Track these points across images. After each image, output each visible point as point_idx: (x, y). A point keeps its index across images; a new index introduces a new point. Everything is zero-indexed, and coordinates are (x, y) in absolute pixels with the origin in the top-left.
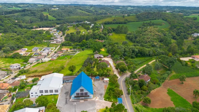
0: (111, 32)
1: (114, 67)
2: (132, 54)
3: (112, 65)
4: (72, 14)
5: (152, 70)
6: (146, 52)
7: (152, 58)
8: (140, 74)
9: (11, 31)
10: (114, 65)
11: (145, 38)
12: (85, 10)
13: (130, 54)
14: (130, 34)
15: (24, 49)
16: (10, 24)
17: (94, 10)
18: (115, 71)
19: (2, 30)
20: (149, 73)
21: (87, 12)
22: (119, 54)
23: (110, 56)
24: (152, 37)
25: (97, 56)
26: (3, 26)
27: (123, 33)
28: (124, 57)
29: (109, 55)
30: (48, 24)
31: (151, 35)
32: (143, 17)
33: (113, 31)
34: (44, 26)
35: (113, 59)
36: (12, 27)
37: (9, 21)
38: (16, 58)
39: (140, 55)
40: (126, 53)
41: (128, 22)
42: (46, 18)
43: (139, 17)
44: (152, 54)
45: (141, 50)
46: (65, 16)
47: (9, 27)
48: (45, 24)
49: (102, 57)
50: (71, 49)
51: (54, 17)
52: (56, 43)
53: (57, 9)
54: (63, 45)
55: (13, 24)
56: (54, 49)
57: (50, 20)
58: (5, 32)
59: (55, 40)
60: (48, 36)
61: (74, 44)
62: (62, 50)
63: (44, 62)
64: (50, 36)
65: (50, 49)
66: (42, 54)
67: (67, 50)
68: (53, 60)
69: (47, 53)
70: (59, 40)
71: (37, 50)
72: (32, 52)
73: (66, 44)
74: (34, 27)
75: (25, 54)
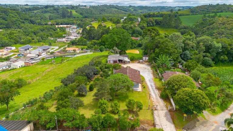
1: (157, 92)
2: (204, 57)
3: (149, 84)
4: (104, 12)
9: (16, 27)
10: (155, 84)
11: (214, 33)
12: (122, 9)
13: (200, 55)
14: (185, 28)
15: (10, 47)
16: (16, 19)
17: (133, 10)
18: (158, 108)
19: (4, 24)
21: (124, 11)
22: (170, 54)
23: (147, 58)
24: (228, 32)
25: (115, 59)
26: (6, 20)
27: (173, 28)
28: (183, 61)
29: (144, 58)
30: (69, 21)
31: (226, 28)
32: (200, 10)
33: (156, 25)
34: (63, 23)
35: (153, 67)
36: (19, 22)
37: (16, 14)
40: (187, 52)
42: (69, 14)
43: (194, 11)
45: (230, 45)
46: (95, 14)
47: (15, 22)
48: (65, 20)
49: (126, 61)
50: (82, 49)
51: (81, 14)
52: (67, 41)
53: (89, 7)
54: (73, 43)
55: (21, 19)
56: (55, 48)
57: (75, 18)
58: (8, 27)
59: (66, 37)
60: (60, 33)
61: (90, 42)
62: (66, 49)
63: (13, 69)
64: (64, 33)
65: (48, 49)
66: (29, 55)
67: (75, 51)
68: (28, 65)
69: (38, 53)
70: (72, 37)
71: (30, 49)
72: (18, 52)
73: (78, 42)
74: (50, 23)
75: (5, 55)
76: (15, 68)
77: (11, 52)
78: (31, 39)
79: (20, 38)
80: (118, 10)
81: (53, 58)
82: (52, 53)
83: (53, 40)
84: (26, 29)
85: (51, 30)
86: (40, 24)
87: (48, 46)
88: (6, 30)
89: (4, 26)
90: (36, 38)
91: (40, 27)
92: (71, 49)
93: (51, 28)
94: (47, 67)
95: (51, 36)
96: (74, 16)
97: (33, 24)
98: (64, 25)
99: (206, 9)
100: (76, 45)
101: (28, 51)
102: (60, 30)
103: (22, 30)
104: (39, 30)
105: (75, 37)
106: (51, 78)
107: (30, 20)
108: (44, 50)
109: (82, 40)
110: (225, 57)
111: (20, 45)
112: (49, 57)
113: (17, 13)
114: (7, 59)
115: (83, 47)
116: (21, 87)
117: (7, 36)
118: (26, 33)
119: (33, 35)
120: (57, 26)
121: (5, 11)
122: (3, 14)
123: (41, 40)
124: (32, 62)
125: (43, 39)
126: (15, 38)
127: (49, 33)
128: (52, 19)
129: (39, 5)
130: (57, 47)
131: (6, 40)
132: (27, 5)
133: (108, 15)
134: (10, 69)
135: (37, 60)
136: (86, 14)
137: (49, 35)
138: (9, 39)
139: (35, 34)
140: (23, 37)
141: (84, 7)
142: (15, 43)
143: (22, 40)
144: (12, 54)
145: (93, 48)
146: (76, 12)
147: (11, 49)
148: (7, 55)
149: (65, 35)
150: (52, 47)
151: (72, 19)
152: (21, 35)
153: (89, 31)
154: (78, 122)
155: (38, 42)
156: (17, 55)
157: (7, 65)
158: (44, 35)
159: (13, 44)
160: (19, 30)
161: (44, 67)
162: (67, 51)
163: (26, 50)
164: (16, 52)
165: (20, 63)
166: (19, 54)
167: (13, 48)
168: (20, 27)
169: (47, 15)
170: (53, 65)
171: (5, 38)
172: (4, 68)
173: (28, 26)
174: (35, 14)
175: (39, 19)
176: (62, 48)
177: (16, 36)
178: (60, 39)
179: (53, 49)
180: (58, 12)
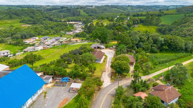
0: (137, 24)
3: (108, 60)
4: (106, 11)
5: (187, 75)
6: (180, 44)
7: (190, 55)
8: (158, 82)
9: (39, 23)
10: (112, 61)
12: (121, 8)
13: (150, 45)
14: (163, 26)
15: (35, 37)
16: (40, 17)
17: (130, 9)
18: (107, 71)
20: (180, 82)
21: (122, 10)
26: (33, 18)
27: (154, 25)
29: (114, 46)
30: (77, 19)
32: (185, 10)
33: (140, 23)
36: (42, 19)
38: (19, 45)
39: (167, 48)
41: (164, 15)
42: (78, 13)
44: (191, 47)
45: (171, 39)
46: (98, 13)
47: (39, 19)
48: (74, 18)
49: (102, 48)
50: (82, 40)
51: (87, 13)
52: (73, 34)
53: (94, 7)
54: (77, 36)
55: (43, 17)
56: (64, 39)
57: (82, 16)
58: (34, 23)
59: (73, 31)
60: (69, 28)
61: (89, 35)
62: (71, 40)
63: (36, 51)
64: (72, 28)
65: (59, 39)
66: (46, 43)
67: (77, 41)
68: (45, 49)
69: (52, 42)
70: (77, 31)
71: (47, 39)
72: (40, 41)
73: (80, 35)
74: (63, 20)
75: (32, 42)
76: (37, 50)
77: (35, 40)
78: (49, 32)
79: (42, 32)
80: (117, 9)
81: (61, 45)
82: (61, 42)
83: (64, 33)
84: (46, 25)
85: (63, 26)
86: (56, 21)
87: (59, 37)
88: (33, 25)
89: (32, 22)
90: (52, 31)
91: (55, 23)
92: (74, 40)
93: (63, 24)
94: (56, 50)
95: (62, 30)
96: (81, 15)
97: (52, 21)
98: (73, 21)
99: (191, 9)
100: (79, 37)
101: (46, 40)
102: (70, 25)
103: (44, 26)
104: (55, 26)
105: (79, 31)
106: (56, 56)
107: (49, 18)
108: (56, 40)
109: (83, 33)
110: (166, 47)
111: (42, 36)
112: (58, 45)
113: (41, 13)
114: (33, 45)
115: (83, 38)
116: (40, 60)
117: (34, 30)
118: (46, 28)
119: (50, 29)
120: (68, 23)
121: (33, 12)
122: (32, 14)
123: (56, 32)
124: (47, 47)
125: (57, 32)
126: (39, 31)
127: (61, 28)
128: (65, 17)
129: (57, 6)
130: (65, 38)
131: (33, 32)
132: (48, 6)
133: (109, 13)
134: (34, 51)
135: (51, 46)
136: (91, 13)
137: (61, 29)
138: (35, 32)
139: (52, 29)
140: (44, 31)
141: (91, 8)
142: (39, 35)
143: (43, 33)
144: (36, 42)
145: (90, 40)
146: (84, 11)
147: (35, 38)
148: (33, 42)
149: (73, 30)
150: (62, 38)
151: (79, 17)
152: (43, 29)
153: (89, 27)
154: (63, 72)
155: (54, 34)
156: (39, 43)
157: (33, 49)
158: (58, 29)
159: (37, 35)
160: (42, 25)
161: (54, 50)
162: (72, 41)
163: (45, 39)
164: (39, 41)
165: (41, 48)
166: (40, 42)
167: (37, 38)
168: (42, 23)
169: (62, 14)
170: (59, 49)
171: (33, 31)
172: (31, 50)
173: (47, 22)
174: (54, 13)
175: (56, 17)
176: (69, 39)
177: (39, 30)
178: (69, 32)
179: (63, 39)
180: (70, 12)
